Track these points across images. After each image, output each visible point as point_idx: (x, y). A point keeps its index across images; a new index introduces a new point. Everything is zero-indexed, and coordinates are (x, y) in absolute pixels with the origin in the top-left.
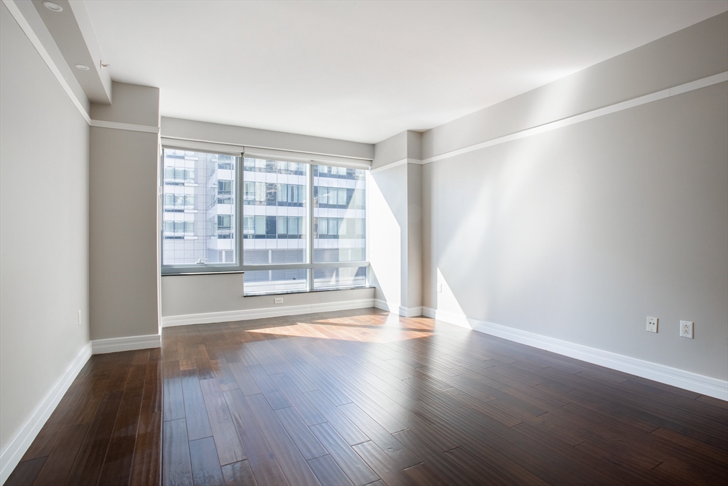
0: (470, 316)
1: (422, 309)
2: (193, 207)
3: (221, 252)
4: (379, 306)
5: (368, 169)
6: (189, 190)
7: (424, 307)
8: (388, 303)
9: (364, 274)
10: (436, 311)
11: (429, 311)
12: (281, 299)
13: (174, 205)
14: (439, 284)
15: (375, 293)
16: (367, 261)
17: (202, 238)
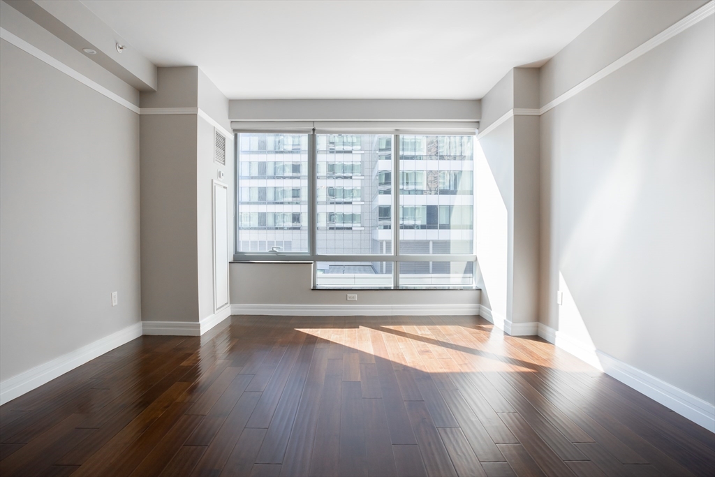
0: (601, 350)
1: (537, 327)
2: (359, 199)
3: (381, 243)
4: (485, 315)
5: (474, 134)
6: (355, 183)
7: (540, 324)
8: (492, 312)
9: (472, 272)
10: (557, 333)
11: (548, 332)
12: (355, 296)
13: (343, 197)
14: (559, 293)
15: (480, 297)
16: (474, 254)
17: (368, 229)
